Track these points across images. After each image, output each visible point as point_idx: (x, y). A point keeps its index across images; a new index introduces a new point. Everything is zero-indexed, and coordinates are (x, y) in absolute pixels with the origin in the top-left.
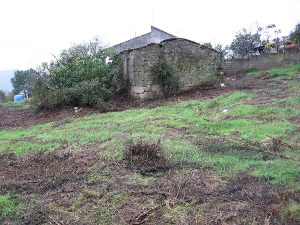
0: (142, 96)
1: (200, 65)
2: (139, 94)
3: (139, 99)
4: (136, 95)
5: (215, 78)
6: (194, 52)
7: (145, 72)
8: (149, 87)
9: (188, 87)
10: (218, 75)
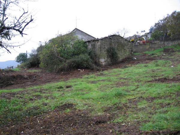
0: (103, 64)
1: (125, 49)
2: (102, 62)
3: (102, 65)
4: (101, 63)
5: (130, 55)
6: (122, 42)
7: (105, 51)
8: (106, 59)
9: (120, 59)
10: (131, 54)
